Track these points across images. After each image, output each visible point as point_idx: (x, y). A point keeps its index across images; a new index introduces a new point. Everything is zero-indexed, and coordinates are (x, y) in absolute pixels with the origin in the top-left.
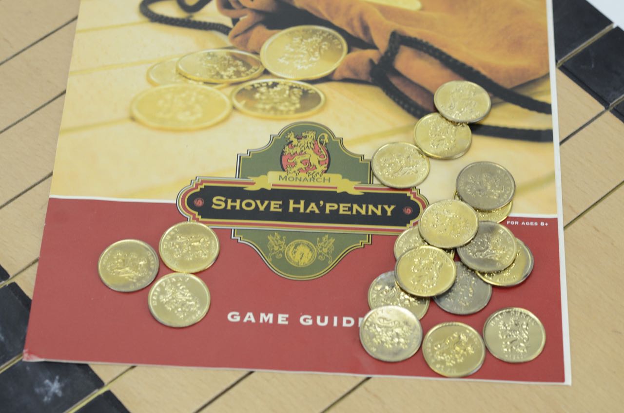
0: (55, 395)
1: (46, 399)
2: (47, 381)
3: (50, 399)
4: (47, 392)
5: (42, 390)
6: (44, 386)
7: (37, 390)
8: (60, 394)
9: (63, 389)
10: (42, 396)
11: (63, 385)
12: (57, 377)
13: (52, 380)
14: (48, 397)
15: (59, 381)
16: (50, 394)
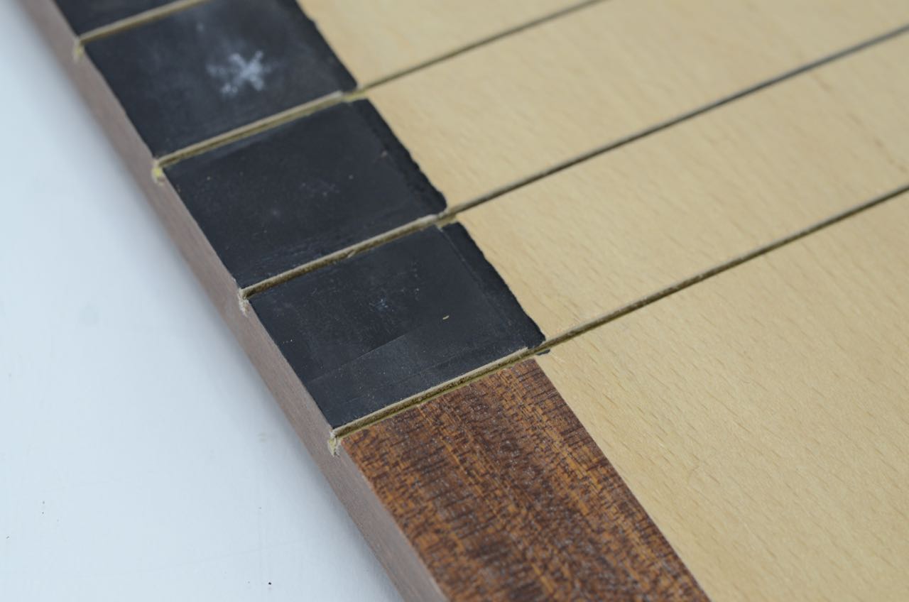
0: (248, 86)
1: (227, 89)
2: (236, 58)
3: (235, 90)
4: (231, 77)
5: (223, 71)
6: (228, 64)
7: (212, 70)
8: (259, 84)
9: (268, 78)
10: (220, 82)
11: (269, 69)
12: (259, 55)
13: (248, 57)
14: (232, 86)
15: (263, 61)
16: (239, 81)
